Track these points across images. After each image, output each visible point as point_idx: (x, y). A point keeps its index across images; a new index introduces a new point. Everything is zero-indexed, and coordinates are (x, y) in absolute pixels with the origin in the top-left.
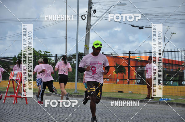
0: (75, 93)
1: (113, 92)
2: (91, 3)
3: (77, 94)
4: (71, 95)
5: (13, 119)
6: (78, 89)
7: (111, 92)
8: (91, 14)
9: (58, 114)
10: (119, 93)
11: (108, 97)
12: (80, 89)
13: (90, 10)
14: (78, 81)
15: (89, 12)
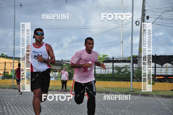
0: (131, 91)
1: (166, 91)
2: (145, 10)
3: (133, 92)
4: (127, 93)
5: (77, 113)
6: (133, 88)
7: (164, 91)
8: (144, 20)
9: (116, 110)
10: (171, 91)
11: (161, 95)
12: (135, 88)
13: (143, 16)
14: (133, 81)
15: (143, 18)
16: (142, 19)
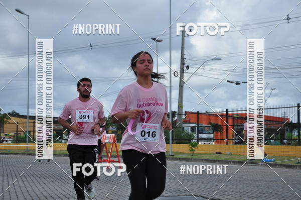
8: (183, 70)
16: (181, 69)
